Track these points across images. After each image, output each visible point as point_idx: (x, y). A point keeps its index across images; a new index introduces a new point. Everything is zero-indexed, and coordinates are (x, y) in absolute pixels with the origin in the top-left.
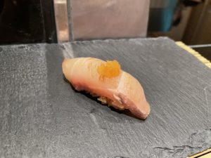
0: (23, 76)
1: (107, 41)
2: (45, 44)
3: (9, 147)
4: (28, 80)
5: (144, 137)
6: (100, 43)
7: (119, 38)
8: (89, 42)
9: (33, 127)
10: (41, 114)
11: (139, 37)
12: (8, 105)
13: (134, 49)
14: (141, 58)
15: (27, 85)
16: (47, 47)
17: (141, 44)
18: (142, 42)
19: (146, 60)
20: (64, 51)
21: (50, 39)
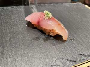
0: (15, 21)
1: (52, 4)
2: (23, 6)
3: (11, 54)
4: (17, 23)
5: (73, 50)
6: (49, 5)
7: (58, 3)
8: (44, 5)
9: (22, 44)
10: (25, 39)
11: (67, 3)
12: (9, 34)
13: (66, 8)
14: (69, 12)
15: (17, 25)
16: (24, 8)
17: (69, 6)
19: (72, 13)
20: (32, 9)
21: (26, 3)
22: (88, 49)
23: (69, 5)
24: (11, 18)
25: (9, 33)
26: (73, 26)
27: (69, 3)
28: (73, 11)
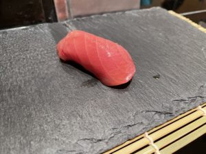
0: (38, 55)
1: (105, 15)
2: (47, 24)
6: (100, 18)
8: (88, 18)
9: (63, 97)
10: (67, 86)
12: (33, 81)
13: (132, 20)
14: (141, 28)
16: (50, 27)
18: (137, 13)
19: (145, 29)
20: (67, 29)
21: (50, 18)
22: (187, 89)
23: (136, 13)
24: (27, 50)
25: (33, 78)
26: (154, 53)
27: (138, 9)
28: (148, 24)
